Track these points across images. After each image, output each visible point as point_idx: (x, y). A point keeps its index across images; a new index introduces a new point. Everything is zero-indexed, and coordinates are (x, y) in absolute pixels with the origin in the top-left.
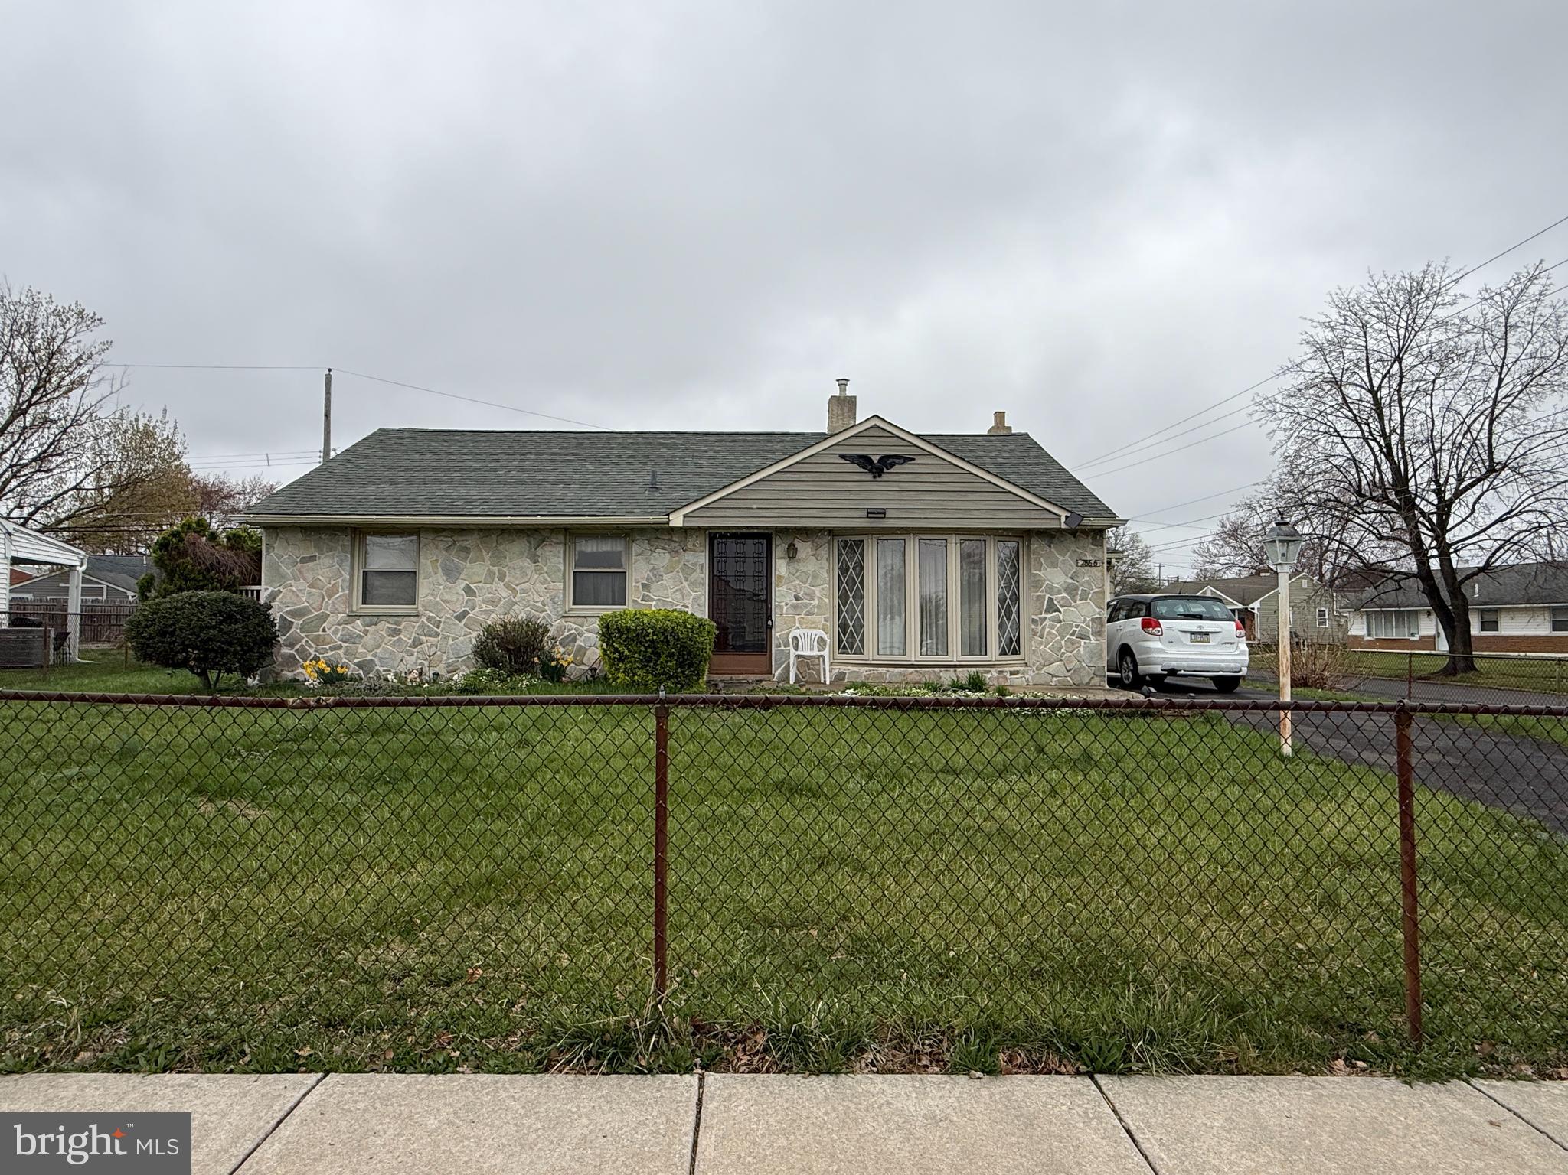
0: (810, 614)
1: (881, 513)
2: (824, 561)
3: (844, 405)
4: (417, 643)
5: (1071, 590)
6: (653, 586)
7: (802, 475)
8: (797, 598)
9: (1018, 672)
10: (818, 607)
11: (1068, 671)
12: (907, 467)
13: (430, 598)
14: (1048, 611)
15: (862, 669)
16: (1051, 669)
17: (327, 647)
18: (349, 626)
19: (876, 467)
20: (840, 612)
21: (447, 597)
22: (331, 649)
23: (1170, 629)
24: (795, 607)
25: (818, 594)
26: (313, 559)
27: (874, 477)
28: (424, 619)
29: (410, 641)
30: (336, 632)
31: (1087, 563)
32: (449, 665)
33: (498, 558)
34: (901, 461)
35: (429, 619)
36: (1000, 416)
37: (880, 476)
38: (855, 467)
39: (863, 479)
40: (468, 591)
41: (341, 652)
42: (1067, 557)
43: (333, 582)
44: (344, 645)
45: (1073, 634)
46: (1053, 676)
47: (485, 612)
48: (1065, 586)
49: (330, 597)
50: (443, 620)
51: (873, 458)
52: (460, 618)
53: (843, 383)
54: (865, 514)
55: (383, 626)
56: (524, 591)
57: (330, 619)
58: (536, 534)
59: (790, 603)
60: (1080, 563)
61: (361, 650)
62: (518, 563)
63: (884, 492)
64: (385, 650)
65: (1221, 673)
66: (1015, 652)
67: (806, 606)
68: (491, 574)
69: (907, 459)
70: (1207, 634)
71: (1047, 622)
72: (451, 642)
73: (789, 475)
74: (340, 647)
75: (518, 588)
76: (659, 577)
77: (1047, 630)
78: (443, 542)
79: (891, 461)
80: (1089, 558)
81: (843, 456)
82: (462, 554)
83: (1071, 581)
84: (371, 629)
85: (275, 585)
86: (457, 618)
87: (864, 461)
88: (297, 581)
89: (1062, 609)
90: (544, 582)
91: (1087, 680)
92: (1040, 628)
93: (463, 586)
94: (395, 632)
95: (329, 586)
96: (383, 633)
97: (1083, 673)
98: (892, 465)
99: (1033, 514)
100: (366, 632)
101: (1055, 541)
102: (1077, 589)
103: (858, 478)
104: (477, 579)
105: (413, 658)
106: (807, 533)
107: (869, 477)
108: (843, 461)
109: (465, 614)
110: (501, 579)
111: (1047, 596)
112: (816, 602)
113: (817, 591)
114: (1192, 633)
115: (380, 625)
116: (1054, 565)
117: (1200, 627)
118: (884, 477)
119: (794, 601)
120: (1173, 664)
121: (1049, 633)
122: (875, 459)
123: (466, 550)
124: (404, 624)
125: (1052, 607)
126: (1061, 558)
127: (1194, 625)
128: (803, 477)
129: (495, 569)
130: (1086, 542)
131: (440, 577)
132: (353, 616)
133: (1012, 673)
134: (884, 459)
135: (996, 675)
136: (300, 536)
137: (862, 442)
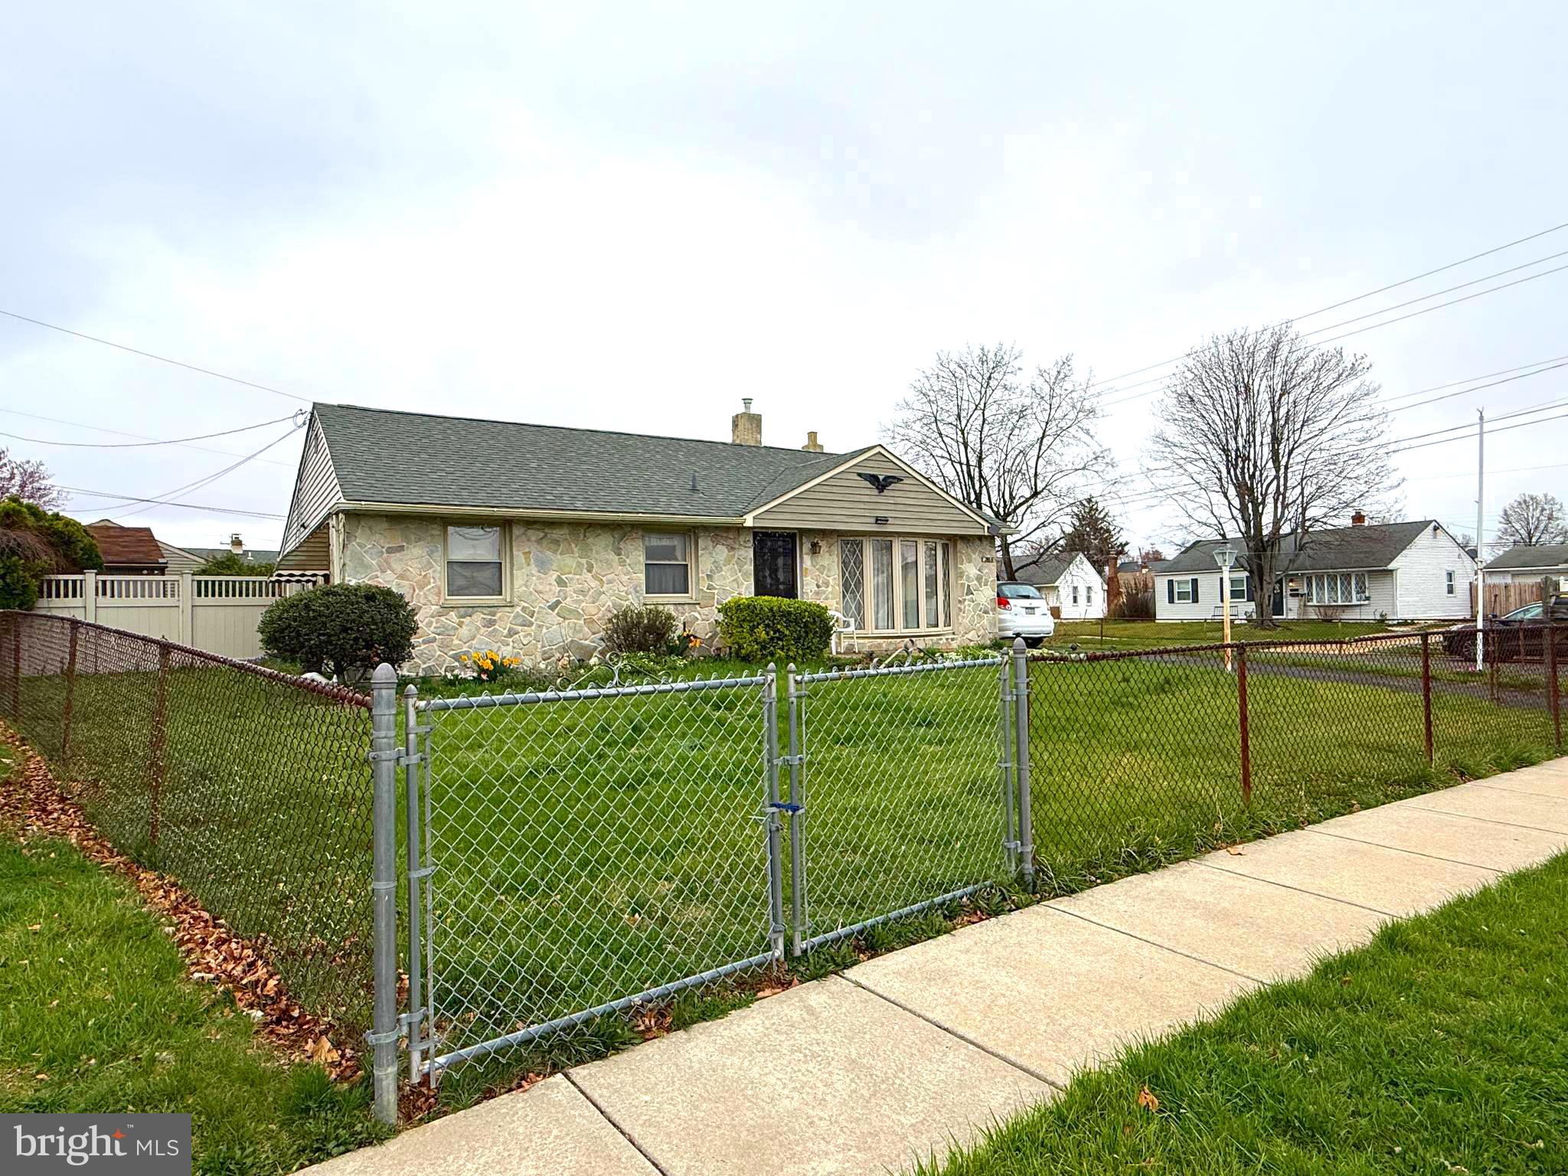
0: (827, 599)
1: (885, 520)
2: (834, 556)
4: (512, 633)
5: (979, 579)
6: (716, 576)
7: (830, 488)
8: (818, 586)
10: (832, 593)
11: (978, 637)
12: (898, 486)
13: (524, 588)
14: (967, 595)
15: (866, 641)
16: (969, 636)
17: (420, 640)
18: (443, 618)
19: (881, 484)
20: (844, 596)
21: (540, 588)
22: (424, 642)
23: (1015, 606)
25: (831, 583)
26: (401, 548)
27: (880, 492)
28: (519, 609)
29: (506, 632)
30: (429, 624)
31: (988, 560)
32: (544, 653)
33: (586, 551)
34: (895, 481)
35: (524, 609)
36: (813, 436)
37: (883, 491)
40: (561, 582)
41: (435, 645)
42: (976, 555)
43: (423, 573)
45: (980, 610)
46: (970, 641)
47: (576, 601)
48: (976, 576)
49: (421, 588)
50: (536, 610)
51: (879, 477)
52: (552, 608)
53: (747, 402)
54: (873, 520)
55: (478, 617)
56: (609, 582)
57: (423, 611)
58: (620, 530)
59: (814, 590)
60: (984, 560)
61: (456, 642)
62: (603, 555)
63: (887, 504)
64: (481, 642)
66: (949, 625)
67: (824, 592)
68: (579, 565)
69: (898, 480)
70: (1034, 608)
71: (967, 603)
72: (544, 630)
74: (434, 640)
75: (604, 579)
76: (719, 569)
77: (967, 608)
78: (534, 535)
80: (988, 556)
81: (860, 475)
82: (552, 546)
83: (979, 573)
84: (467, 620)
85: (358, 576)
86: (549, 607)
87: (873, 479)
88: (383, 572)
89: (974, 593)
90: (628, 573)
92: (963, 607)
93: (555, 577)
94: (491, 623)
95: (419, 578)
96: (478, 624)
97: (985, 637)
98: (891, 483)
100: (461, 624)
101: (970, 544)
102: (982, 578)
103: (869, 491)
104: (567, 570)
105: (510, 648)
106: (825, 533)
107: (876, 492)
109: (558, 603)
110: (589, 571)
111: (967, 583)
112: (830, 589)
113: (830, 579)
114: (1026, 608)
115: (474, 617)
116: (969, 561)
117: (1030, 603)
118: (886, 492)
119: (817, 588)
121: (968, 611)
122: (881, 478)
123: (556, 543)
124: (499, 615)
125: (969, 592)
126: (973, 556)
127: (1027, 603)
128: (835, 489)
129: (584, 561)
130: (986, 545)
131: (534, 570)
132: (446, 609)
133: (952, 639)
134: (886, 479)
136: (385, 525)
137: (871, 464)
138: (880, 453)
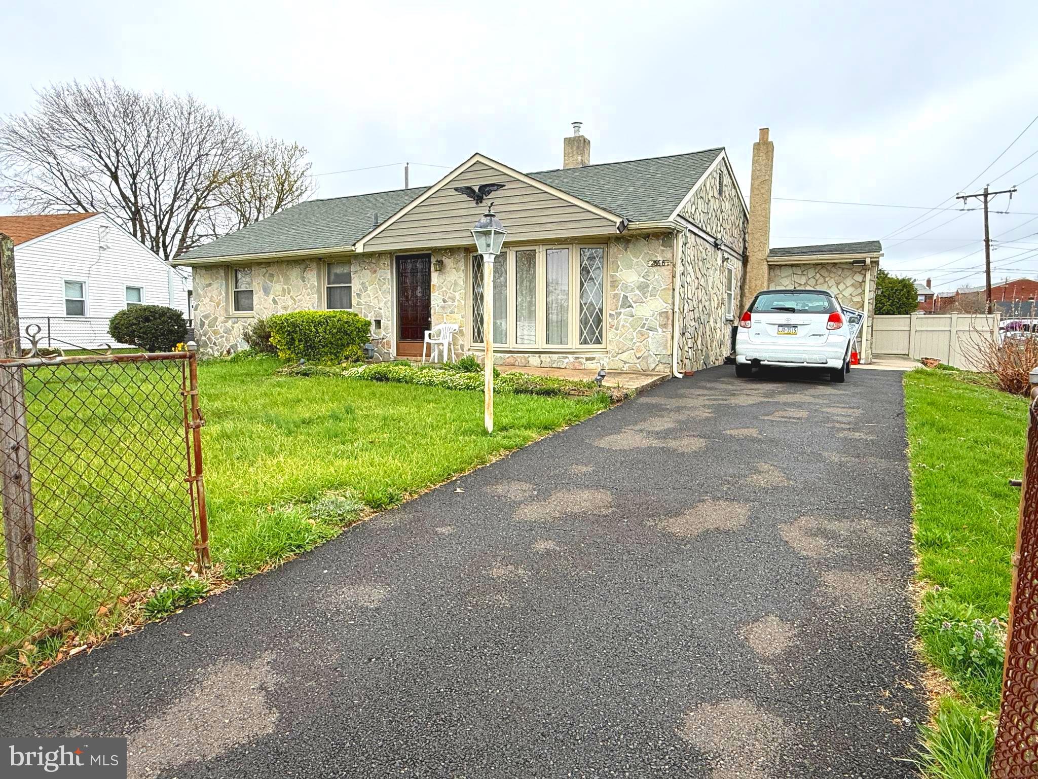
0: (452, 312)
2: (461, 272)
3: (577, 144)
5: (643, 288)
6: (363, 295)
7: (432, 207)
8: (444, 301)
9: (593, 359)
10: (458, 307)
11: (639, 358)
13: (258, 306)
14: (622, 307)
16: (624, 356)
17: (219, 336)
18: (226, 324)
19: (479, 195)
20: (474, 311)
21: (265, 306)
23: (759, 322)
24: (443, 308)
25: (457, 297)
26: (210, 285)
27: (477, 203)
28: (256, 318)
31: (656, 263)
33: (287, 280)
34: (495, 188)
35: (258, 319)
37: (481, 202)
38: (465, 197)
39: (471, 206)
40: (274, 301)
41: (224, 339)
42: (640, 259)
43: (219, 298)
44: (225, 335)
45: (643, 327)
46: (625, 363)
48: (637, 285)
50: (263, 319)
51: (473, 187)
53: (577, 125)
54: (470, 234)
55: (240, 322)
56: (298, 301)
57: (219, 320)
58: (304, 264)
59: (440, 305)
60: (651, 263)
65: (805, 364)
66: (598, 342)
67: (450, 307)
68: (284, 289)
69: (500, 186)
70: (795, 326)
71: (622, 317)
73: (423, 208)
75: (296, 298)
76: (365, 289)
77: (622, 323)
79: (488, 189)
80: (659, 258)
81: (456, 189)
82: (271, 279)
83: (643, 280)
84: (235, 326)
85: (197, 300)
87: (469, 191)
88: (205, 298)
89: (634, 305)
90: (309, 294)
91: (653, 366)
92: (616, 321)
93: (272, 298)
94: (246, 328)
96: (240, 328)
97: (650, 360)
98: (490, 191)
99: (594, 223)
100: (233, 328)
101: (631, 245)
102: (647, 286)
103: (467, 206)
104: (278, 294)
106: (450, 252)
107: (473, 204)
108: (457, 193)
110: (289, 293)
111: (623, 293)
112: (456, 303)
113: (457, 294)
114: (780, 326)
116: (630, 267)
117: (788, 319)
119: (443, 303)
120: (756, 355)
121: (623, 326)
122: (476, 189)
123: (272, 275)
124: (248, 320)
125: (626, 304)
126: (635, 260)
127: (783, 318)
128: (432, 209)
129: (285, 287)
130: (657, 245)
131: (262, 294)
132: (228, 318)
133: (587, 359)
134: (482, 188)
135: (572, 360)
136: (204, 272)
137: (469, 176)
138: (478, 162)
